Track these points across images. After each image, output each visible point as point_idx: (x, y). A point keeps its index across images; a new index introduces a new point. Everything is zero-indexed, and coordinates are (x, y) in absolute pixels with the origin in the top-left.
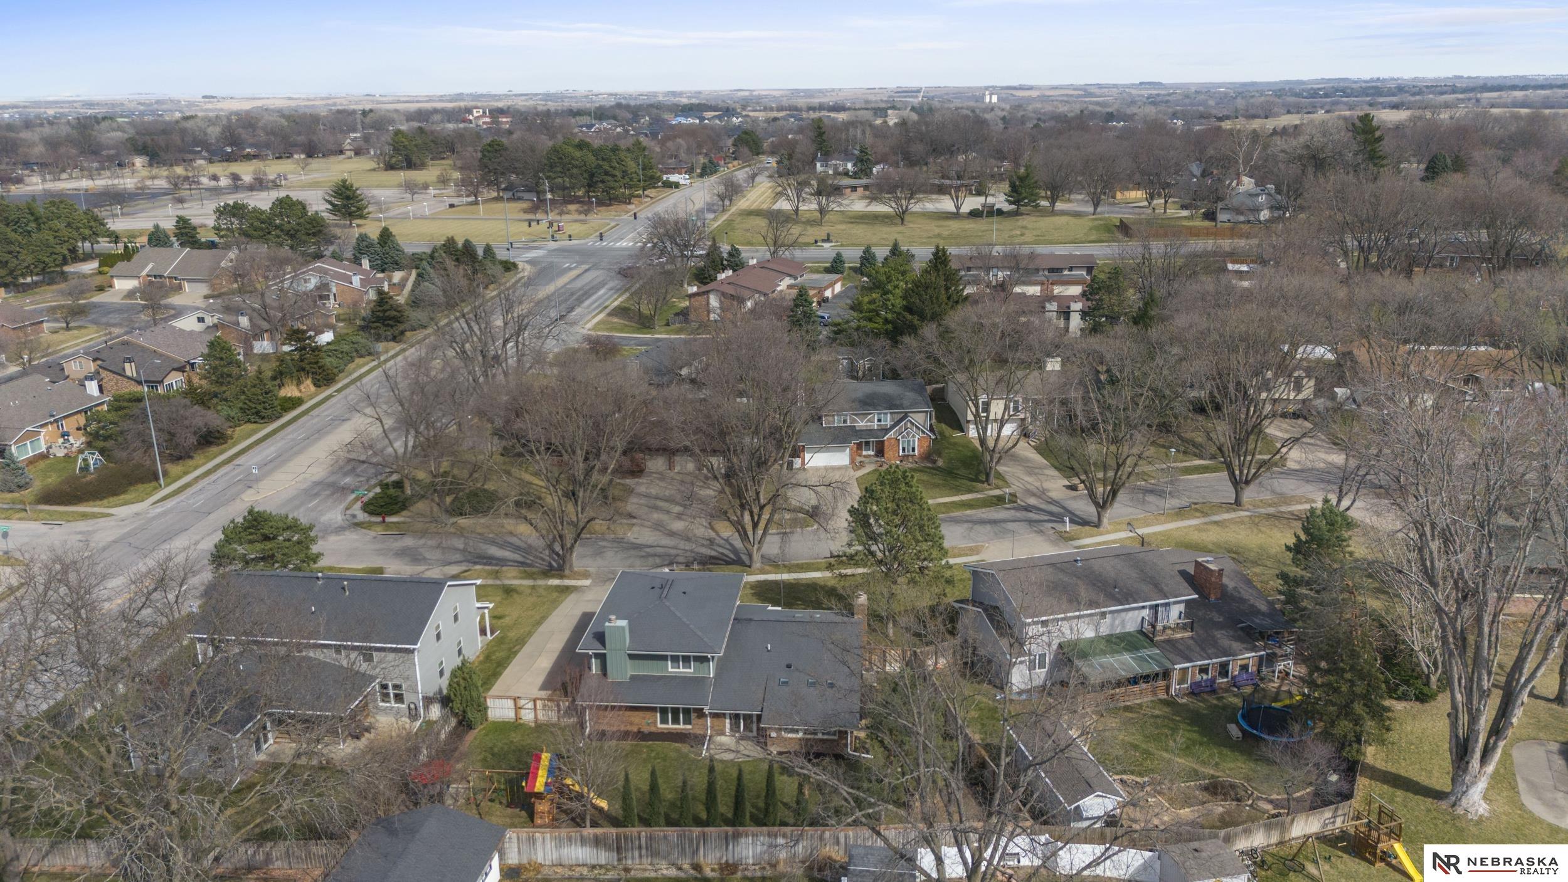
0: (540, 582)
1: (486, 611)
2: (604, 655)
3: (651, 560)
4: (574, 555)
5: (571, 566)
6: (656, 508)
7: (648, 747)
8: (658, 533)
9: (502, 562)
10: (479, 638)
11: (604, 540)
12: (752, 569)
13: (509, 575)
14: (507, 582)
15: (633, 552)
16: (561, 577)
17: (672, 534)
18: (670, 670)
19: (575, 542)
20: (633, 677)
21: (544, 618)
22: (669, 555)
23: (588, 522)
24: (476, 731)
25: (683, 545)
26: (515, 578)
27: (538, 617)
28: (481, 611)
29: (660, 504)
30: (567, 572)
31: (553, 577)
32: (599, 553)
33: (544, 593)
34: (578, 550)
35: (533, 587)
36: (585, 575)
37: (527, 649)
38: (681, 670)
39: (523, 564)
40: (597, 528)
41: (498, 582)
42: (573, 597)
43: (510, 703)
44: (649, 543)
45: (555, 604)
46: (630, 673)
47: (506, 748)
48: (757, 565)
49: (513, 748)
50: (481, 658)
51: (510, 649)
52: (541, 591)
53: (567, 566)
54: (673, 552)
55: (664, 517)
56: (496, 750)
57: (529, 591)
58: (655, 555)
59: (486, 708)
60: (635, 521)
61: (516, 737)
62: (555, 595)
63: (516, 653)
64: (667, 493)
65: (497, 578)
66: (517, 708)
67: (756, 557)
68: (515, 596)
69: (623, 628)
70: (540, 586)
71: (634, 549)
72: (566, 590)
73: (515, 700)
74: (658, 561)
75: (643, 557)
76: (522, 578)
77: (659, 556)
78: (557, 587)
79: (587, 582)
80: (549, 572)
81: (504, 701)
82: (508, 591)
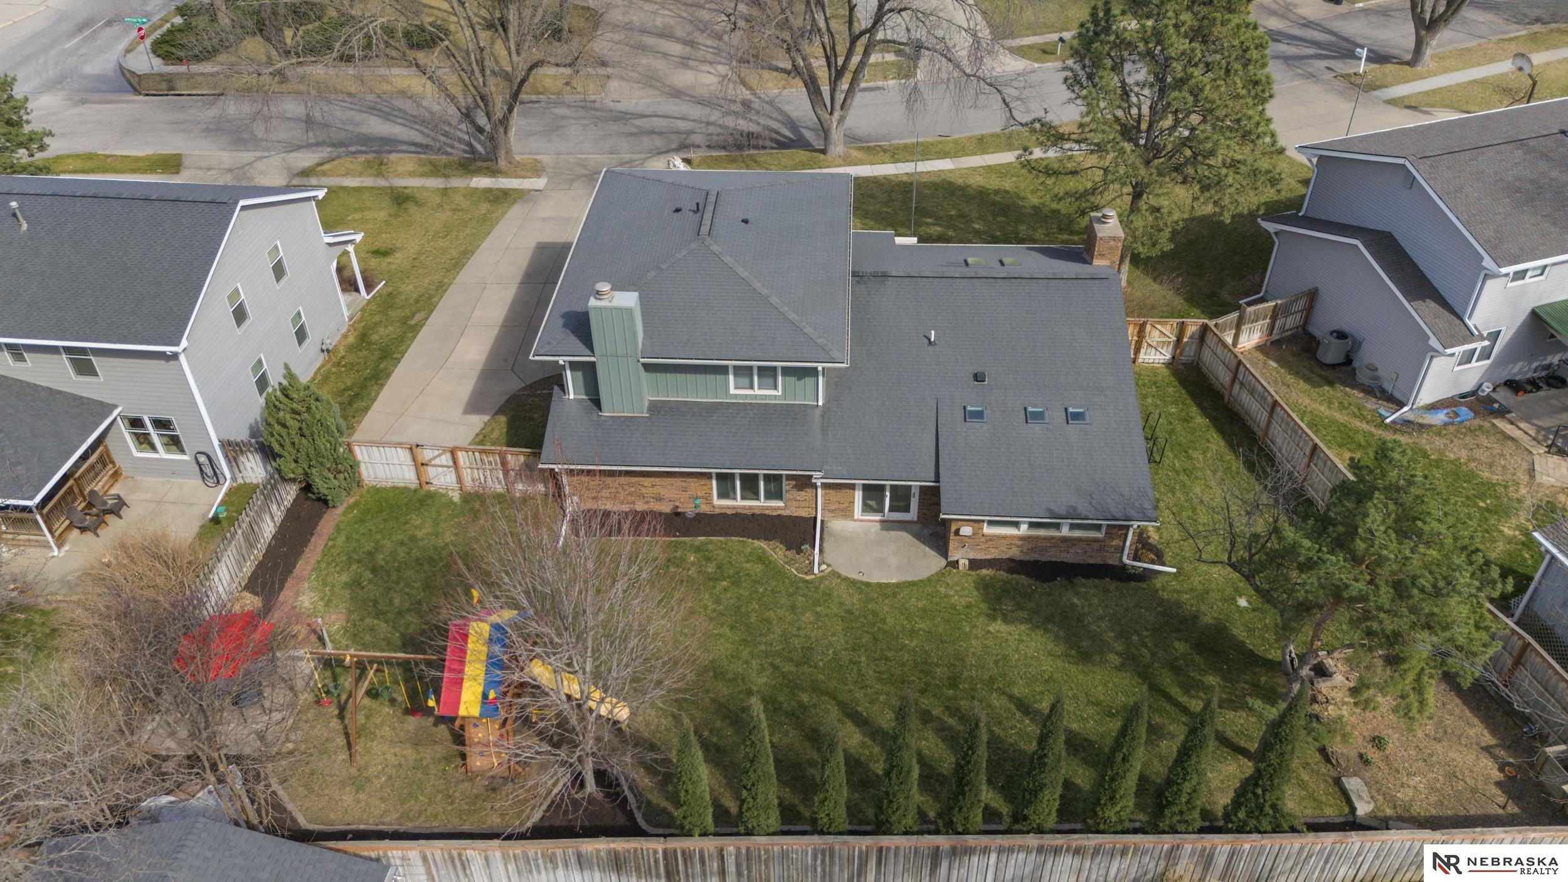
0: (457, 182)
1: (350, 248)
2: (593, 363)
3: (646, 142)
4: (512, 132)
5: (508, 152)
6: (642, 48)
7: (698, 550)
8: (651, 92)
9: (389, 144)
10: (343, 299)
11: (563, 104)
12: (829, 156)
13: (401, 169)
14: (398, 182)
15: (614, 127)
16: (494, 173)
17: (677, 94)
18: (732, 391)
19: (510, 110)
20: (656, 408)
21: (466, 254)
22: (679, 133)
23: (531, 69)
24: (339, 511)
25: (696, 112)
26: (412, 174)
27: (455, 253)
28: (339, 250)
29: (651, 41)
30: (502, 163)
31: (478, 172)
32: (555, 128)
33: (465, 204)
34: (517, 121)
35: (445, 192)
36: (536, 170)
37: (437, 319)
38: (757, 392)
39: (425, 148)
40: (548, 82)
41: (382, 183)
42: (516, 212)
43: (404, 455)
44: (639, 109)
45: (486, 224)
46: (649, 397)
47: (402, 553)
48: (838, 148)
49: (416, 553)
50: (351, 339)
51: (404, 321)
52: (458, 199)
53: (502, 153)
54: (683, 125)
55: (659, 64)
56: (380, 558)
57: (438, 200)
58: (652, 132)
59: (354, 466)
60: (609, 70)
61: (421, 527)
62: (485, 207)
63: (416, 329)
64: (659, 22)
65: (380, 174)
66: (420, 466)
67: (836, 135)
68: (413, 208)
69: (630, 311)
70: (455, 190)
71: (616, 119)
72: (503, 197)
73: (413, 449)
74: (659, 142)
75: (632, 134)
76: (423, 175)
77: (661, 134)
78: (488, 191)
79: (539, 183)
80: (471, 163)
81: (391, 452)
82: (401, 199)
